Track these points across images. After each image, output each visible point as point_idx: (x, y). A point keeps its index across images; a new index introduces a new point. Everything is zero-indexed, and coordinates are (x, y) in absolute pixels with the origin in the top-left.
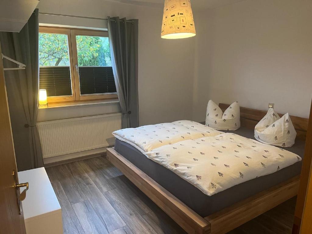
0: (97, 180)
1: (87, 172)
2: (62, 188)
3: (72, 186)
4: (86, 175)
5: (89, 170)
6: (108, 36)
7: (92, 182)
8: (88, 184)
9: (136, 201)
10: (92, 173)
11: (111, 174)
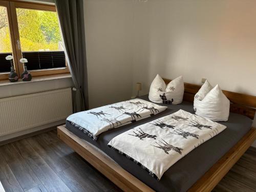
0: (49, 159)
1: (37, 150)
2: (11, 172)
3: (22, 168)
4: (37, 154)
5: (39, 148)
6: (55, 11)
7: (44, 162)
8: (40, 164)
9: (92, 179)
10: (43, 152)
11: (63, 151)
